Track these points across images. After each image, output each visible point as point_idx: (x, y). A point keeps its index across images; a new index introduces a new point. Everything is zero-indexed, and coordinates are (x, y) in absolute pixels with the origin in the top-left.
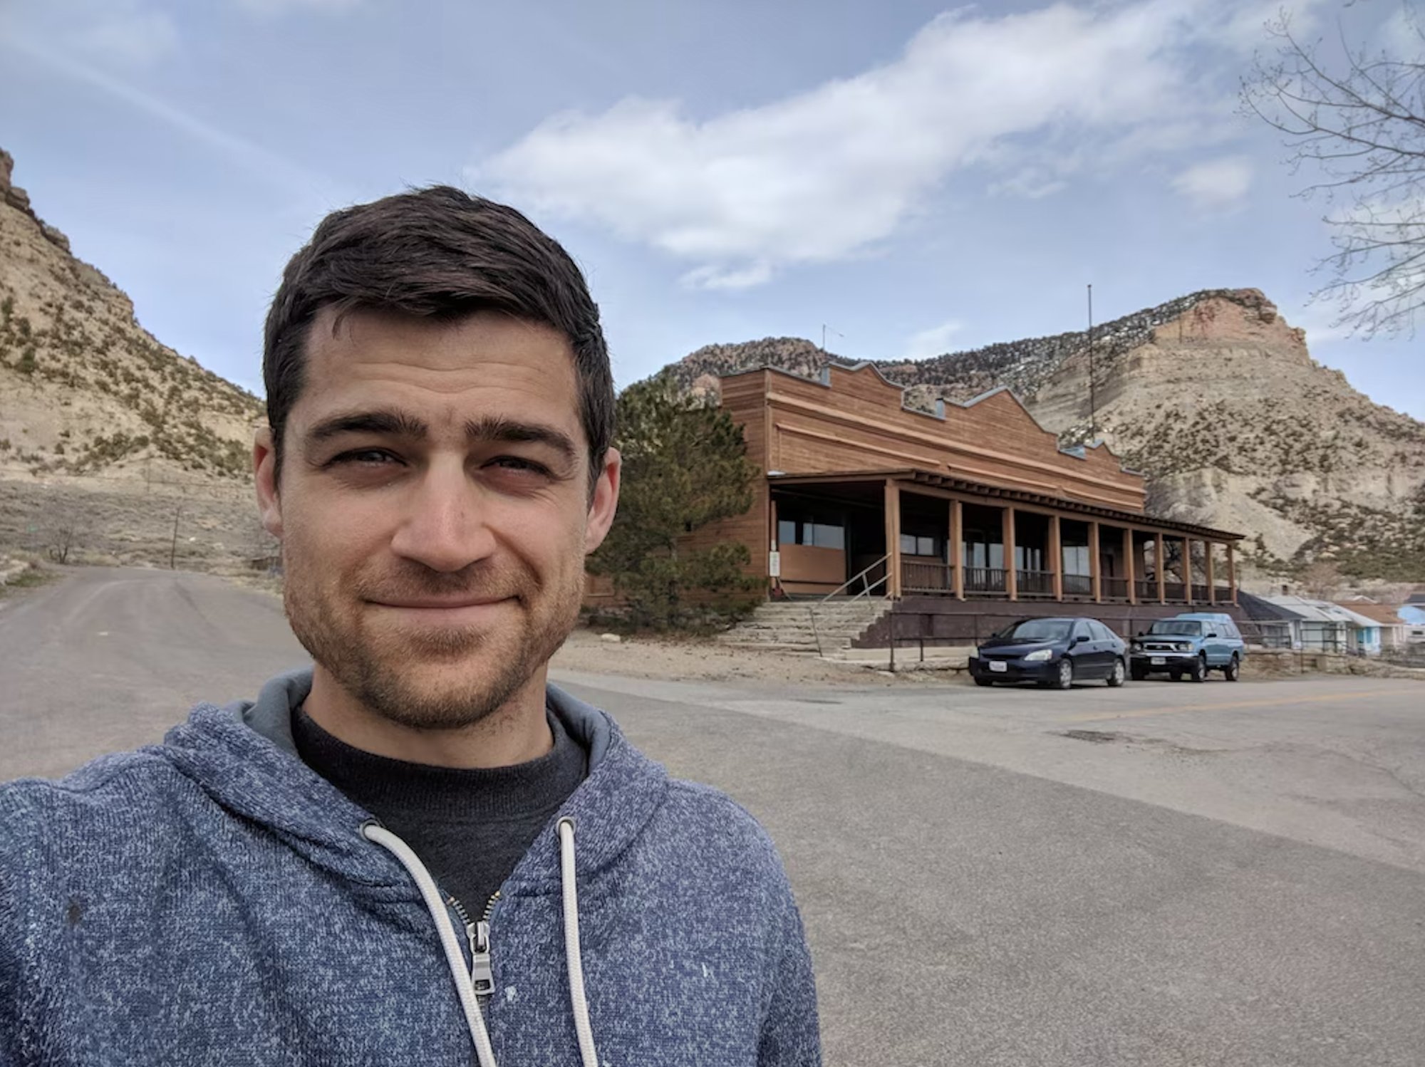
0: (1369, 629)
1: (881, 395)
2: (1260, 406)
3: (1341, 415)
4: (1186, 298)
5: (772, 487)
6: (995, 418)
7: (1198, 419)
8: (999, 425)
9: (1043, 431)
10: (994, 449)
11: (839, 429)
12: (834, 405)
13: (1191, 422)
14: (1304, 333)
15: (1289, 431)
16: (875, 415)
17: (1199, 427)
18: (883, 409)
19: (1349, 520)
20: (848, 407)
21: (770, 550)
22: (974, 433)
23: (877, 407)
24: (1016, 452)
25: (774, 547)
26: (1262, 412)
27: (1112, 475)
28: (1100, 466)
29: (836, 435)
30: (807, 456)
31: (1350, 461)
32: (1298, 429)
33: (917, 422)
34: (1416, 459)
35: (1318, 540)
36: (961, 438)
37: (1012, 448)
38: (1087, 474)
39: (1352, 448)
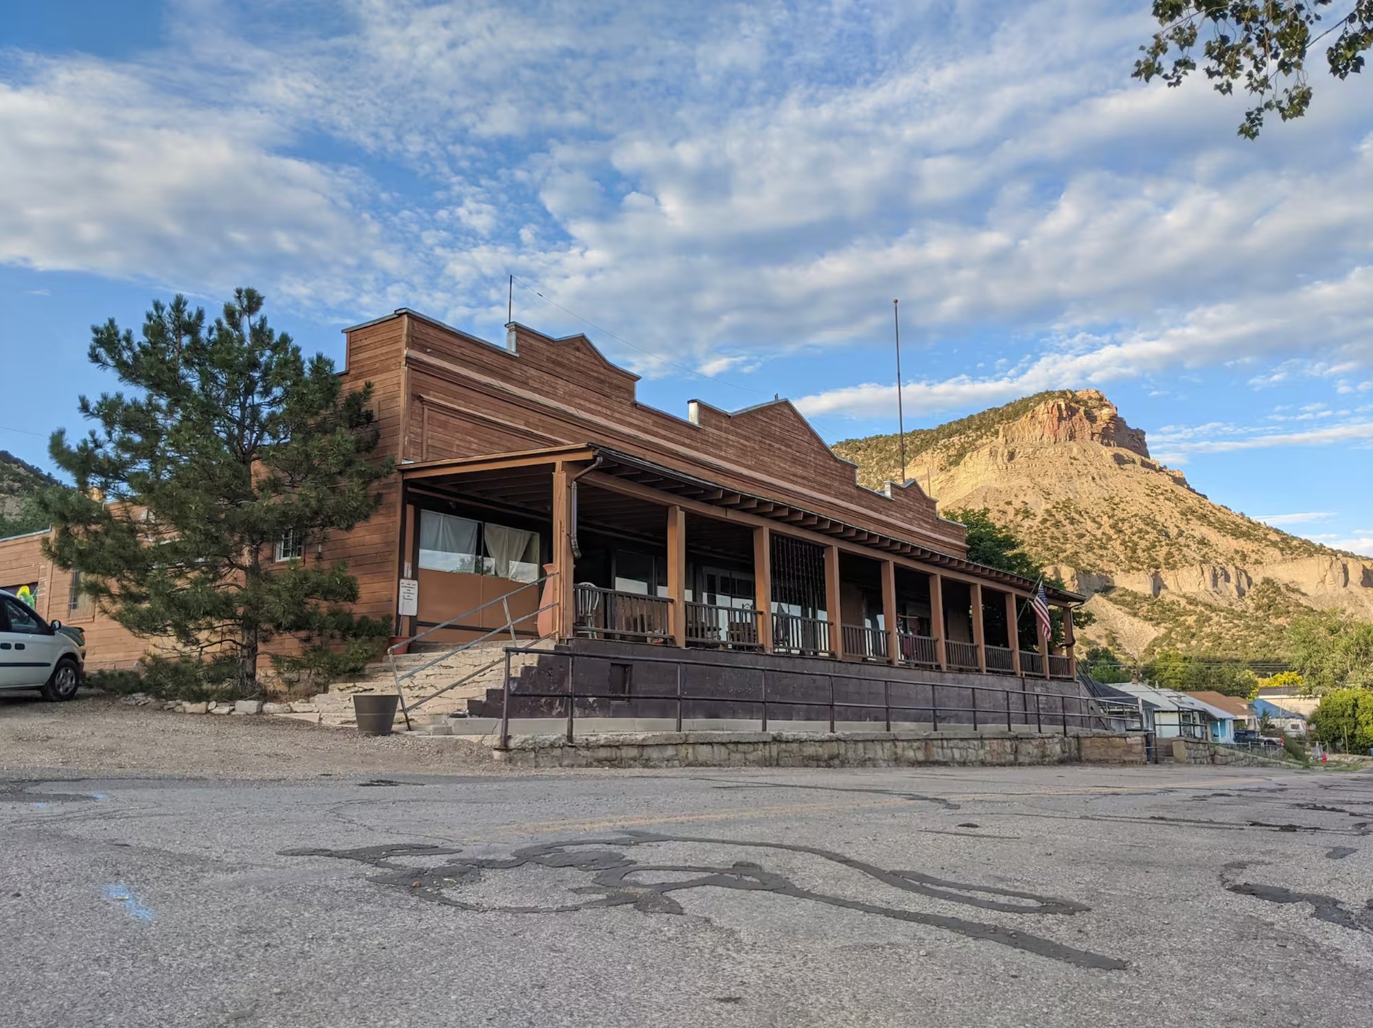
0: (1223, 721)
1: (602, 382)
2: (1106, 503)
3: (1183, 514)
4: (1030, 398)
5: (407, 483)
6: (770, 435)
7: (1046, 516)
8: (777, 446)
9: (836, 460)
10: (770, 474)
11: (535, 418)
12: (524, 384)
13: (1039, 519)
14: (1144, 433)
15: (1135, 529)
16: (593, 406)
17: (1048, 524)
18: (604, 401)
19: (1194, 617)
20: (546, 388)
21: (401, 576)
22: (743, 451)
23: (595, 397)
24: (799, 480)
25: (408, 572)
26: (1108, 509)
27: (927, 522)
28: (911, 510)
29: (525, 425)
30: (474, 446)
31: (1194, 559)
32: (1142, 526)
33: (655, 424)
34: (1254, 556)
35: (1167, 636)
36: (723, 454)
37: (794, 475)
38: (897, 518)
39: (1194, 547)
